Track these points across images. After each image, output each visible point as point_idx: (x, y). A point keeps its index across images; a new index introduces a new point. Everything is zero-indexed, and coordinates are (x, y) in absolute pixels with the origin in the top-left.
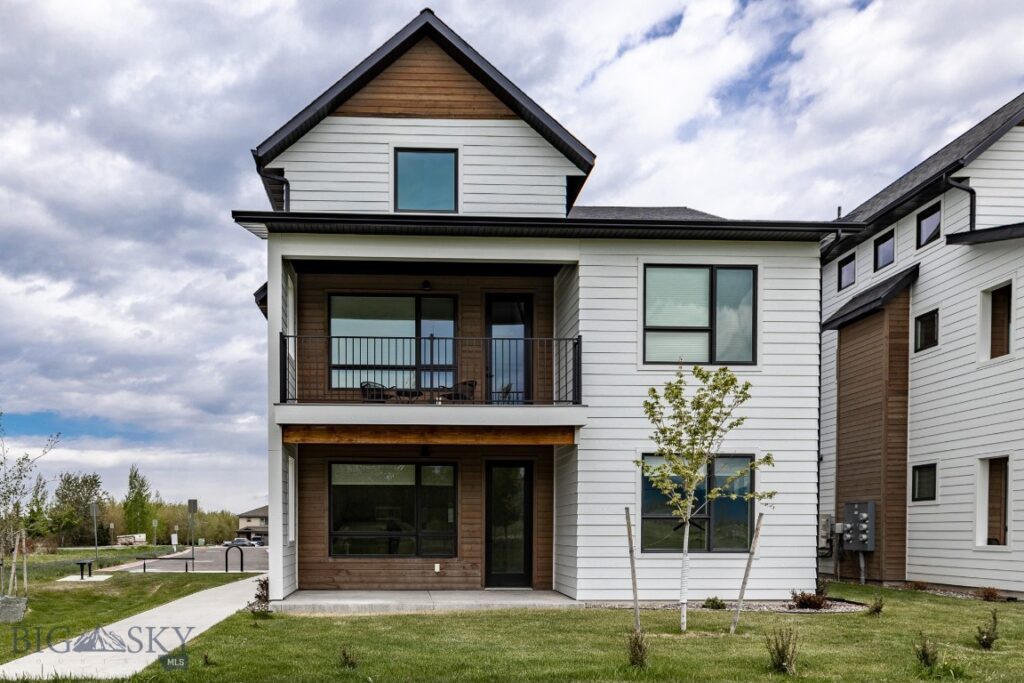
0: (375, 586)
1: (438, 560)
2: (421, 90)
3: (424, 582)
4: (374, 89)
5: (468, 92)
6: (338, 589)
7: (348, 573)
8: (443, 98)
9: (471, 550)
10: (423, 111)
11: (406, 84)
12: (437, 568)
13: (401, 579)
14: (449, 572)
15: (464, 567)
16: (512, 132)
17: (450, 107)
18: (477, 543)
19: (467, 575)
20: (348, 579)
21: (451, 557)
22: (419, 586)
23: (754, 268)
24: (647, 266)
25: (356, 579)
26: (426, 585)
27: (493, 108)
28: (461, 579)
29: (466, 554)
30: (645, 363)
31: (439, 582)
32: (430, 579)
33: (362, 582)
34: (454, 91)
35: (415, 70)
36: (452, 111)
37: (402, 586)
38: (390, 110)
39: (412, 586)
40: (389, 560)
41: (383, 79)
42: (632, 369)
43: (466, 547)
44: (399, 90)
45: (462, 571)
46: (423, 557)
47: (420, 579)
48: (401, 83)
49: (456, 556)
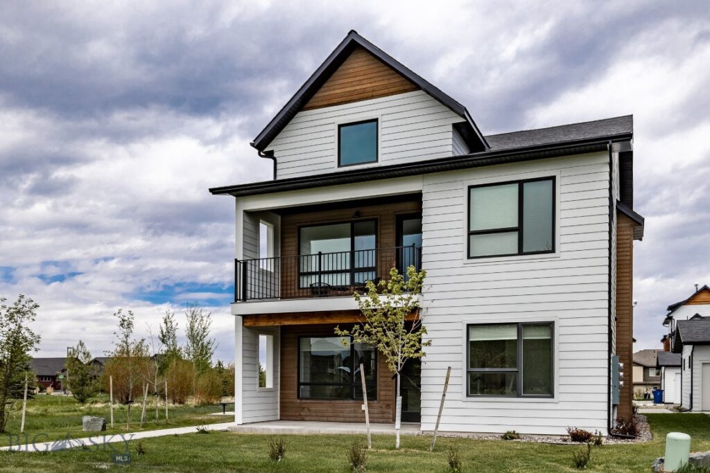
0: (325, 418)
2: (355, 83)
3: (355, 417)
4: (326, 89)
5: (385, 78)
6: (303, 420)
7: (309, 410)
8: (369, 85)
9: (386, 395)
10: (356, 97)
11: (346, 81)
13: (341, 414)
14: (371, 410)
15: (381, 407)
16: (414, 100)
17: (373, 91)
18: (389, 391)
19: (383, 413)
20: (308, 414)
21: (373, 400)
22: (352, 420)
23: (553, 178)
24: (470, 188)
25: (313, 414)
26: (356, 419)
27: (402, 85)
28: (379, 415)
29: (382, 398)
30: (469, 257)
32: (359, 415)
33: (317, 416)
34: (376, 79)
35: (351, 71)
36: (374, 93)
37: (341, 419)
38: (335, 101)
39: (348, 419)
41: (332, 81)
42: (460, 263)
43: (382, 393)
44: (342, 86)
45: (379, 409)
48: (342, 81)
49: (376, 399)
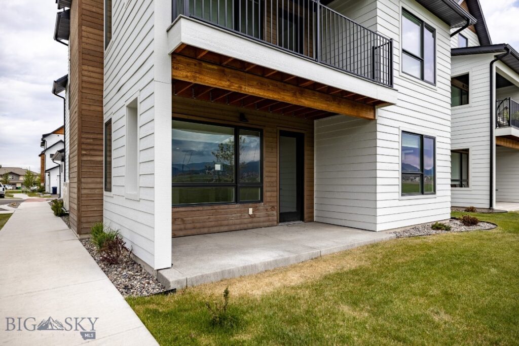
0: (206, 230)
1: (250, 205)
3: (242, 224)
9: (271, 196)
12: (251, 211)
13: (225, 222)
14: (258, 214)
15: (267, 210)
19: (268, 216)
20: (182, 226)
21: (259, 202)
22: (238, 227)
25: (189, 226)
26: (242, 226)
28: (265, 219)
29: (268, 199)
31: (251, 223)
32: (246, 221)
37: (226, 228)
39: (233, 228)
40: (216, 207)
43: (268, 194)
45: (266, 212)
46: (241, 203)
47: (238, 221)
49: (262, 201)
